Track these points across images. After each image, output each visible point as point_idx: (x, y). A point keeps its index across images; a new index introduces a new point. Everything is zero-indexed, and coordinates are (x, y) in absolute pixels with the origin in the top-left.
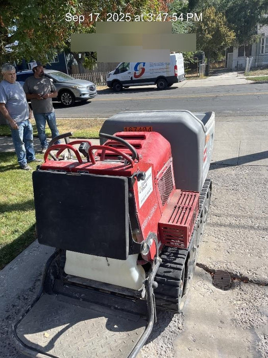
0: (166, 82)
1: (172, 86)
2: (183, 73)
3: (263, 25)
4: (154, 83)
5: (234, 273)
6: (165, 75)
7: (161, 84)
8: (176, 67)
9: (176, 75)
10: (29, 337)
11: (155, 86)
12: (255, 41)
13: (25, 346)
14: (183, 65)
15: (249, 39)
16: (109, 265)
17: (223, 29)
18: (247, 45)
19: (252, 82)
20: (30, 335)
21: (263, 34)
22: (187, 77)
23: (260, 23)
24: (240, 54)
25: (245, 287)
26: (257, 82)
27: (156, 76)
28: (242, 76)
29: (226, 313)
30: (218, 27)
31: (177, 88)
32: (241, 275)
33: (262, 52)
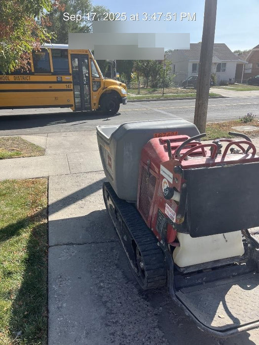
10: (214, 324)
13: (221, 331)
16: (227, 241)
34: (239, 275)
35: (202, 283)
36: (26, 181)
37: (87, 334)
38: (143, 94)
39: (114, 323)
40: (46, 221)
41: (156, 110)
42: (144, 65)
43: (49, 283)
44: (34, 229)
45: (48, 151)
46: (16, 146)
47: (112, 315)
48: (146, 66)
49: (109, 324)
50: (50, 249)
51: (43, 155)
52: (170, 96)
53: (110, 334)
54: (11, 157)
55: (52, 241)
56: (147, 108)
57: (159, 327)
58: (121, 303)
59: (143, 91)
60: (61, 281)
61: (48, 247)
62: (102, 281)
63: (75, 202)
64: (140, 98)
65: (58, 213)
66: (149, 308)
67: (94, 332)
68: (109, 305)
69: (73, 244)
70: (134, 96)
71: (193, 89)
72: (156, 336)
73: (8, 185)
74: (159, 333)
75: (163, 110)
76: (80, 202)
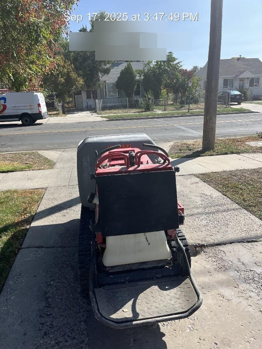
0: (30, 119)
1: (36, 122)
2: (46, 111)
3: (104, 74)
4: (18, 119)
5: (195, 244)
6: (30, 112)
7: (26, 121)
8: (39, 105)
9: (40, 112)
10: (114, 316)
11: (20, 122)
12: (99, 86)
13: (117, 323)
14: (45, 103)
15: (95, 85)
16: (149, 244)
17: (73, 75)
18: (93, 90)
19: (107, 119)
20: (114, 315)
21: (105, 81)
22: (50, 115)
23: (101, 72)
24: (88, 97)
25: (206, 250)
26: (111, 119)
27: (20, 112)
28: (95, 115)
29: (208, 266)
30: (68, 73)
31: (42, 124)
32: (199, 244)
33: (106, 96)
34: (163, 277)
35: (124, 283)
36: (25, 191)
37: (22, 322)
38: (170, 110)
39: (47, 315)
40: (28, 227)
41: (177, 126)
42: (173, 82)
43: (8, 279)
44: (15, 233)
45: (58, 165)
46: (31, 160)
47: (49, 309)
48: (175, 83)
49: (43, 315)
50: (21, 251)
51: (52, 168)
52: (196, 112)
53: (40, 324)
54: (22, 170)
55: (25, 245)
56: (168, 124)
57: (85, 321)
58: (61, 299)
59: (170, 108)
60: (18, 278)
61: (19, 249)
62: (53, 280)
63: (60, 211)
64: (165, 114)
65: (41, 220)
66: (84, 305)
67: (27, 321)
68: (50, 300)
69: (42, 247)
70: (160, 112)
71: (222, 104)
72: (79, 329)
73: (9, 194)
74: (83, 326)
75: (183, 126)
76: (65, 211)
